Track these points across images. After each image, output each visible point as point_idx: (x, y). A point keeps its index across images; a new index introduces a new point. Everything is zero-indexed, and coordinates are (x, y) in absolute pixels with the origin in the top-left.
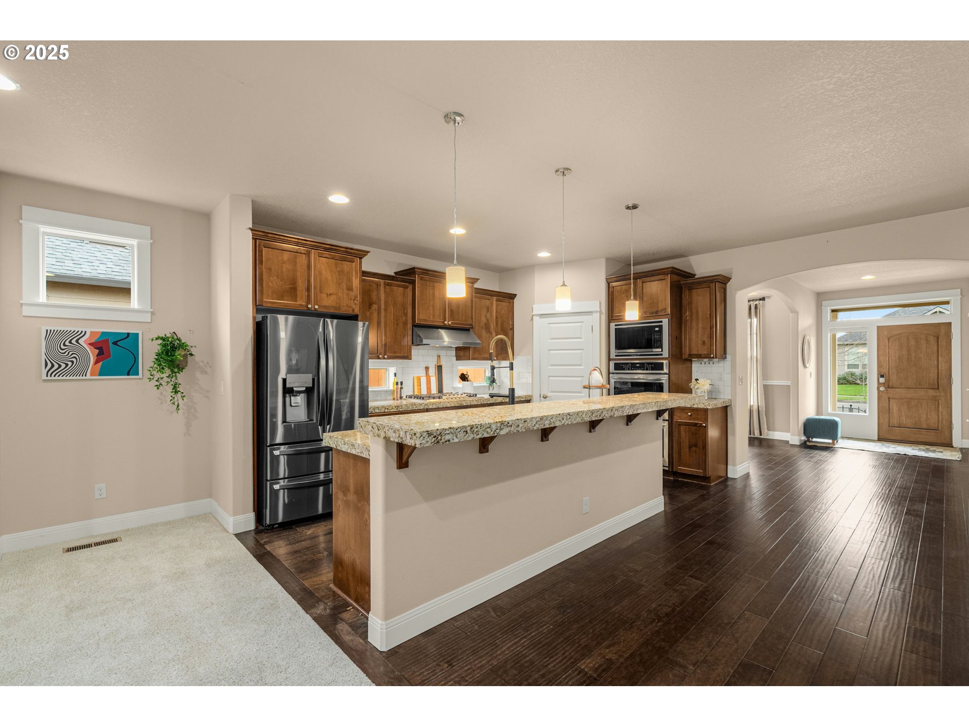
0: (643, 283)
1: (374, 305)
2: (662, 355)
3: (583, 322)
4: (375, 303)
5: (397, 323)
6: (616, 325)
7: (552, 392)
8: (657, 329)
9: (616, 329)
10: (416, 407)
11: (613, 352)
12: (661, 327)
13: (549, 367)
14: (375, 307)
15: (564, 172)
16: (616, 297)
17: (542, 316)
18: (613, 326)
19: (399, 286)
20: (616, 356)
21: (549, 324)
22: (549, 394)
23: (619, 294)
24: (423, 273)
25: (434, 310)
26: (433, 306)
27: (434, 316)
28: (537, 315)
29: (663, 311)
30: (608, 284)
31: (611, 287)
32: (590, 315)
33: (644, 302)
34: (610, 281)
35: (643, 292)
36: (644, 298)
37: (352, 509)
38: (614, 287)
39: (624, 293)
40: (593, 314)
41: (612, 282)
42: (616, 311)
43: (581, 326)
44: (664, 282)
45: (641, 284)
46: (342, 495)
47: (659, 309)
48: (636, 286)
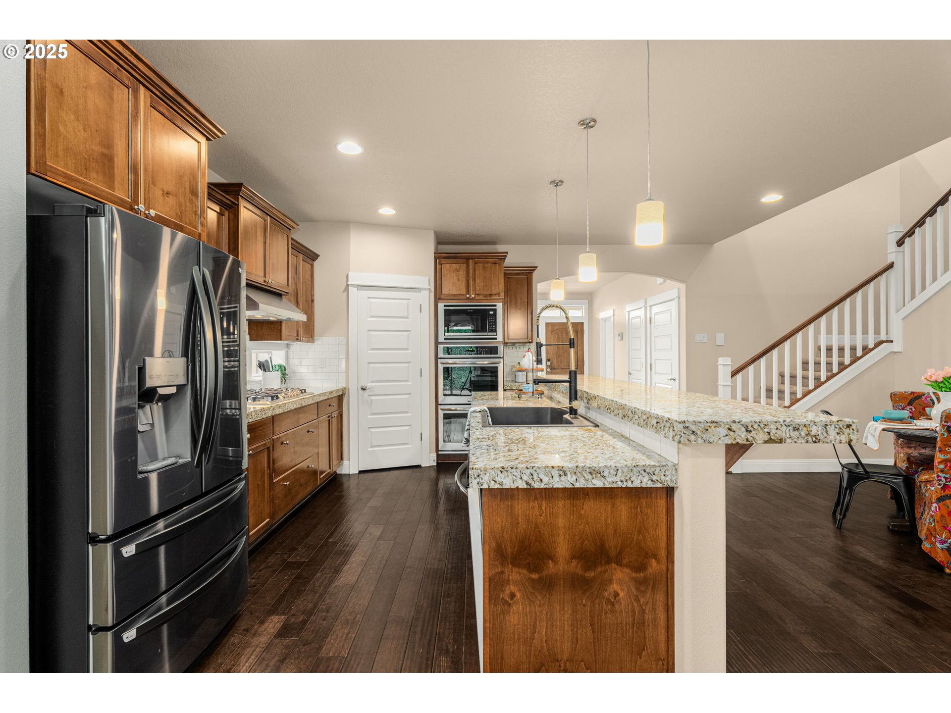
0: (475, 264)
2: (496, 339)
3: (409, 299)
6: (445, 306)
7: (373, 382)
8: (491, 313)
9: (445, 309)
11: (442, 336)
12: (495, 310)
13: (369, 352)
15: (588, 123)
16: (445, 276)
17: (359, 287)
18: (441, 306)
20: (445, 339)
21: (369, 298)
22: (369, 385)
23: (448, 272)
28: (353, 286)
29: (497, 295)
30: (436, 260)
31: (439, 264)
32: (420, 292)
33: (476, 284)
34: (439, 257)
35: (475, 274)
36: (476, 280)
37: (562, 588)
38: (442, 264)
39: (453, 272)
40: (422, 291)
41: (441, 258)
42: (445, 291)
43: (408, 304)
44: (498, 266)
45: (473, 263)
46: (525, 572)
47: (493, 293)
48: (468, 266)
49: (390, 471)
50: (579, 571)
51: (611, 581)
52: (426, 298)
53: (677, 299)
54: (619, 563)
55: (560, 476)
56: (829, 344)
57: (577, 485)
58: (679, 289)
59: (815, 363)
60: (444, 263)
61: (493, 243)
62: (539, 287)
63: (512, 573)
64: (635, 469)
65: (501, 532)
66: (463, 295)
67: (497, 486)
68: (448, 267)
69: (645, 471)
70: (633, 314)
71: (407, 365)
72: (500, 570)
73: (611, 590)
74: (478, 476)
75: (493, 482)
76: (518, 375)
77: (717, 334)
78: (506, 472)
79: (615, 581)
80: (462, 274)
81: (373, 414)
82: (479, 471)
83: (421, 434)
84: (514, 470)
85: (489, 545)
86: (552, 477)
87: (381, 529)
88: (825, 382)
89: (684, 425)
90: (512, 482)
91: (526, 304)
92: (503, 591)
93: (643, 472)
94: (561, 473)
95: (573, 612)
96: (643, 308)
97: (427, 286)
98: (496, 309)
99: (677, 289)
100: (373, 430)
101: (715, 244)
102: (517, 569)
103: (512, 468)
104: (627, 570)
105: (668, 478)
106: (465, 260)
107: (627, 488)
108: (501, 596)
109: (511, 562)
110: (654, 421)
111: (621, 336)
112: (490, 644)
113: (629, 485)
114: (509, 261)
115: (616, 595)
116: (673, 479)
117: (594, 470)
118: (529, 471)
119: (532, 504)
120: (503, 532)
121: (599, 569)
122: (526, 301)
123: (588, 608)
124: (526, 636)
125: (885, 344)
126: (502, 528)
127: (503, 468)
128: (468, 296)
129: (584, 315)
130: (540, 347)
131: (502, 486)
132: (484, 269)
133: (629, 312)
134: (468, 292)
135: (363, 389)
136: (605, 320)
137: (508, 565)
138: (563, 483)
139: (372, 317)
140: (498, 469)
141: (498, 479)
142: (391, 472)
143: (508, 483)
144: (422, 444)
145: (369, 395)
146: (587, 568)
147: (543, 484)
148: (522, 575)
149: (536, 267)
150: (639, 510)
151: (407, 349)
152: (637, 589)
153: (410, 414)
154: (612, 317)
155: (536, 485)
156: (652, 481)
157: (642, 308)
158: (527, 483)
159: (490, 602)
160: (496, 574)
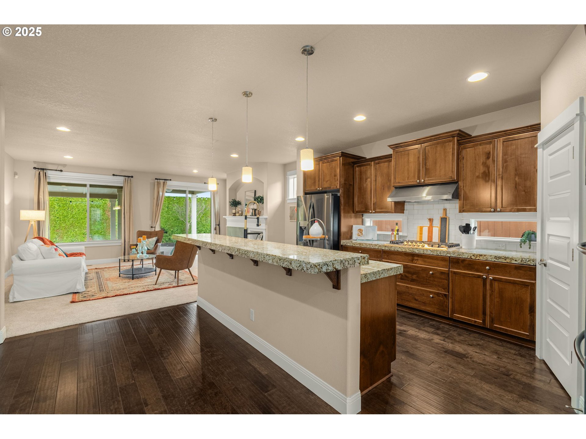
1: (368, 179)
4: (369, 178)
5: (383, 188)
10: (373, 247)
14: (369, 180)
19: (385, 162)
24: (396, 147)
25: (408, 174)
26: (408, 170)
27: (408, 178)
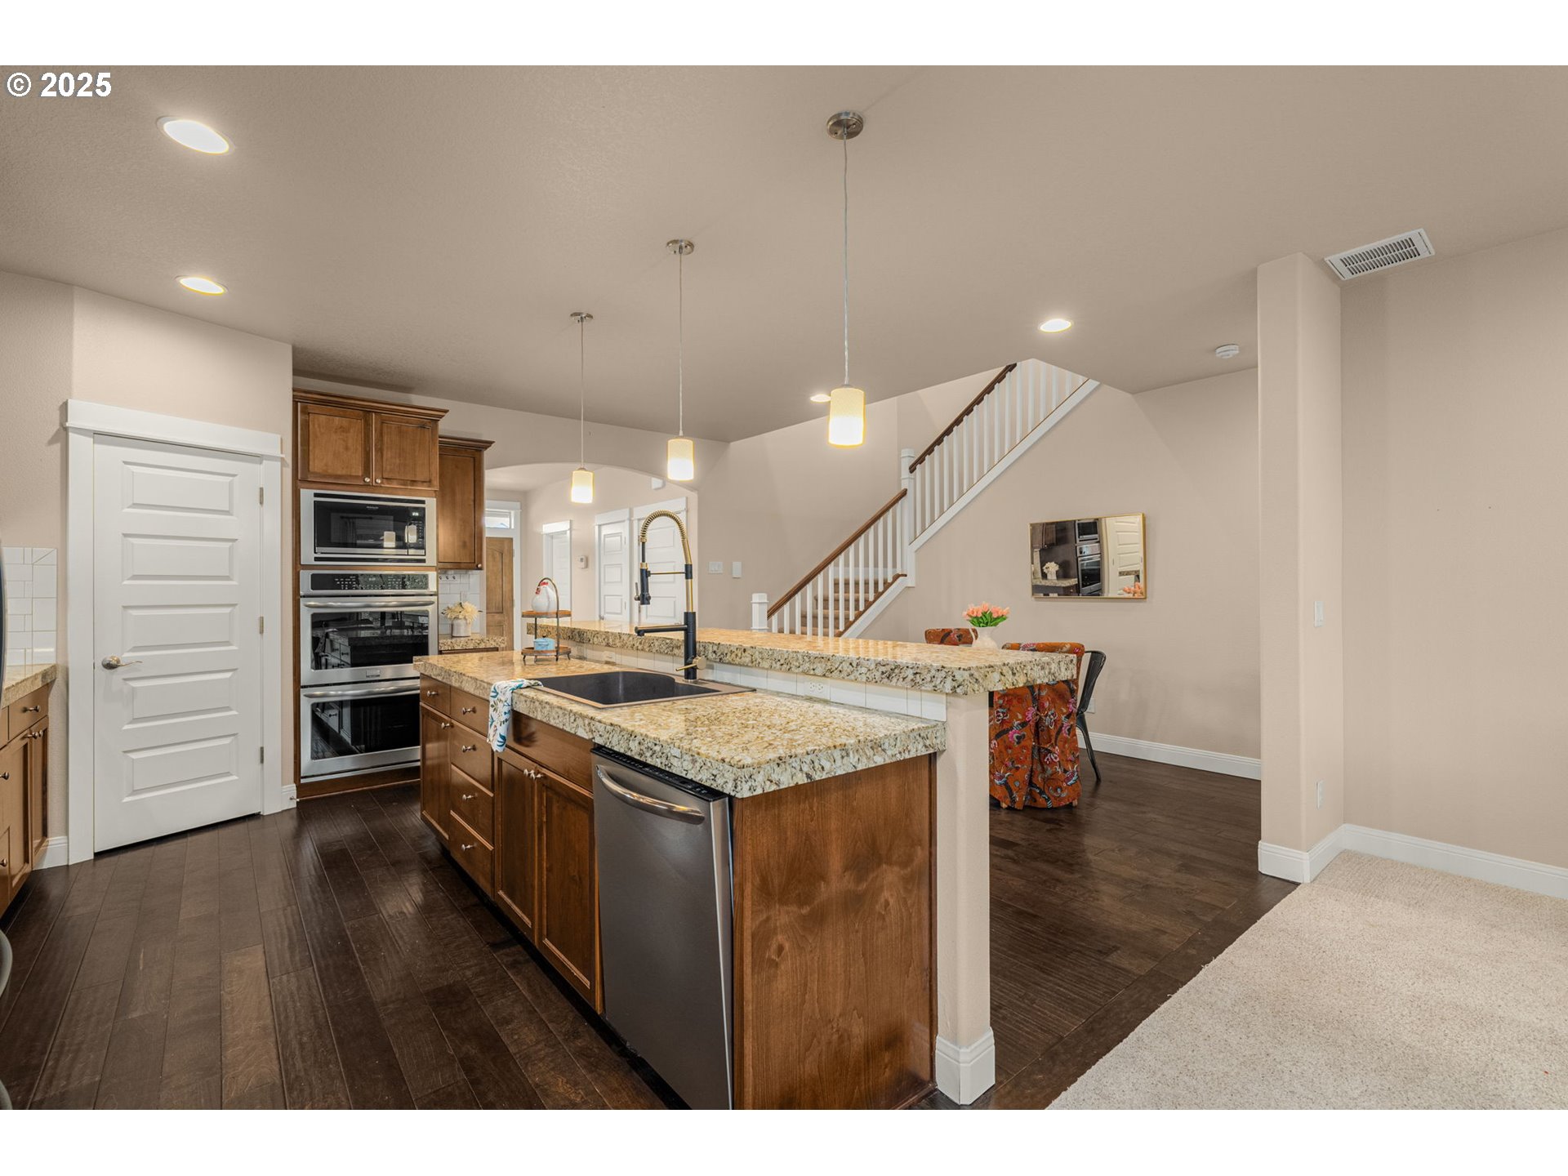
0: (383, 422)
2: (424, 561)
3: (234, 476)
6: (316, 495)
7: (136, 649)
8: (415, 514)
9: (315, 502)
11: (308, 554)
12: (422, 511)
13: (126, 583)
15: (683, 247)
16: (315, 436)
17: (98, 436)
18: (308, 496)
20: (317, 559)
21: (125, 463)
22: (126, 656)
23: (323, 431)
28: (80, 431)
29: (425, 484)
30: (295, 403)
31: (302, 412)
32: (261, 463)
33: (384, 459)
34: (301, 398)
35: (382, 440)
36: (385, 453)
37: (834, 917)
38: (309, 413)
39: (336, 432)
40: (264, 461)
41: (305, 404)
42: (316, 465)
43: (231, 484)
44: (428, 434)
45: (379, 423)
46: (794, 908)
47: (417, 479)
48: (367, 425)
49: (186, 837)
50: (852, 886)
51: (881, 888)
52: (275, 476)
53: (685, 513)
54: (890, 863)
55: (843, 757)
56: (847, 577)
57: (860, 767)
58: (687, 498)
59: (824, 600)
60: (317, 412)
61: (406, 389)
62: (494, 477)
63: (780, 915)
64: (911, 735)
65: (766, 857)
66: (357, 477)
67: (774, 788)
68: (320, 420)
69: (920, 735)
70: (606, 530)
71: (227, 610)
72: (765, 916)
73: (883, 900)
74: (751, 777)
75: (768, 783)
76: (459, 625)
77: (734, 563)
78: (783, 765)
79: (885, 888)
80: (354, 438)
81: (135, 720)
82: (751, 769)
83: (262, 749)
84: (793, 759)
85: (752, 883)
86: (834, 761)
87: (260, 955)
88: (854, 621)
89: (968, 672)
90: (790, 777)
91: (472, 503)
92: (769, 947)
93: (918, 737)
94: (844, 753)
95: (846, 946)
96: (627, 522)
97: (277, 453)
98: (424, 509)
99: (685, 499)
100: (134, 756)
101: (732, 444)
102: (785, 908)
103: (791, 757)
104: (896, 869)
105: (938, 741)
106: (361, 412)
107: (904, 760)
108: (767, 957)
109: (779, 899)
110: (910, 673)
111: (586, 561)
112: (753, 1037)
113: (907, 756)
114: (445, 427)
115: (887, 903)
116: (943, 740)
117: (875, 743)
118: (810, 757)
119: (802, 806)
120: (769, 857)
121: (871, 876)
122: (472, 498)
123: (860, 935)
124: (795, 1004)
125: (901, 578)
126: (768, 851)
127: (780, 758)
128: (367, 480)
129: (513, 527)
130: (647, 577)
131: (779, 786)
132: (401, 432)
133: (600, 526)
134: (367, 471)
135: (110, 666)
136: (551, 536)
137: (775, 906)
138: (845, 767)
139: (135, 505)
140: (774, 761)
141: (775, 777)
142: (190, 839)
143: (786, 781)
144: (262, 769)
145: (125, 680)
146: (860, 879)
147: (824, 773)
148: (791, 914)
149: (491, 443)
150: (906, 788)
151: (227, 578)
152: (905, 889)
153: (234, 713)
154: (568, 532)
155: (817, 777)
156: (926, 747)
157: (624, 521)
158: (808, 776)
159: (753, 971)
160: (760, 924)
